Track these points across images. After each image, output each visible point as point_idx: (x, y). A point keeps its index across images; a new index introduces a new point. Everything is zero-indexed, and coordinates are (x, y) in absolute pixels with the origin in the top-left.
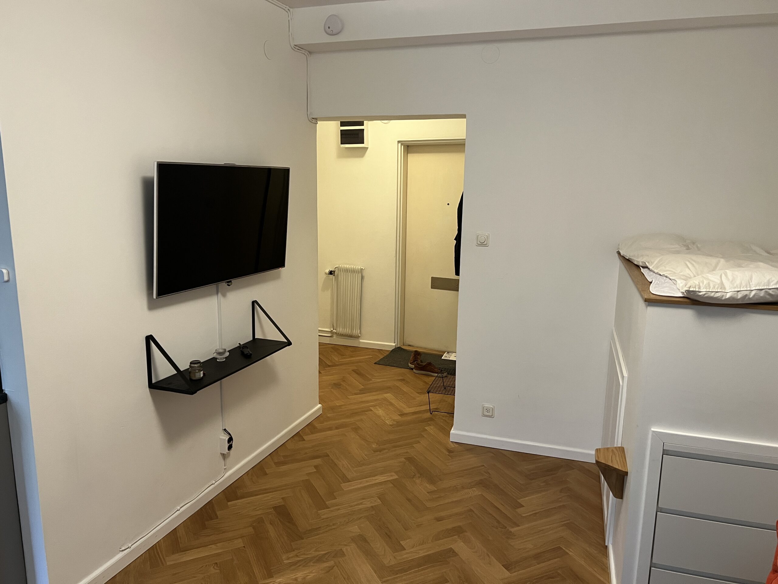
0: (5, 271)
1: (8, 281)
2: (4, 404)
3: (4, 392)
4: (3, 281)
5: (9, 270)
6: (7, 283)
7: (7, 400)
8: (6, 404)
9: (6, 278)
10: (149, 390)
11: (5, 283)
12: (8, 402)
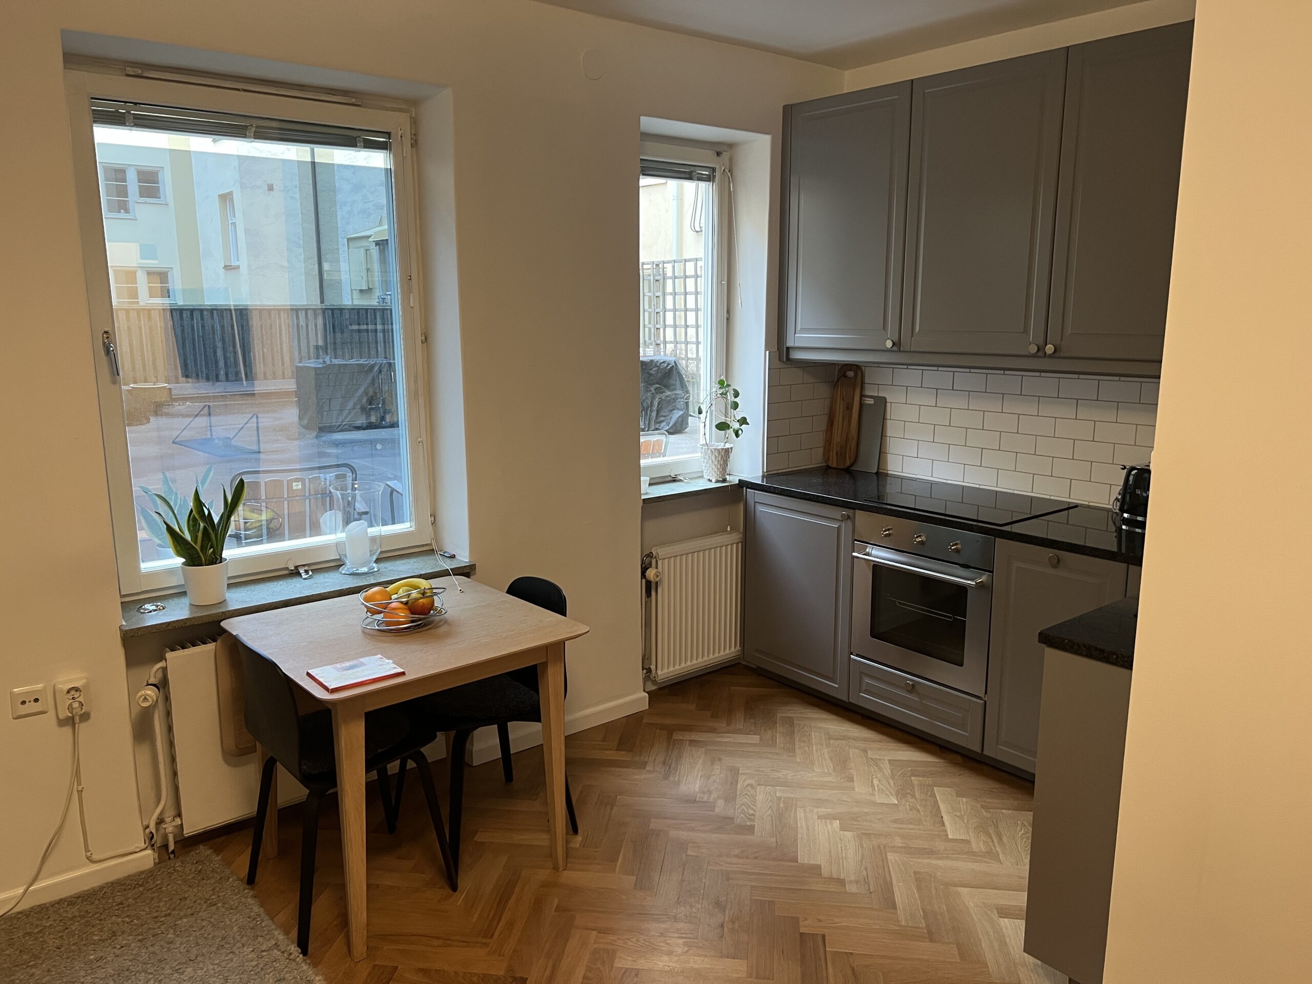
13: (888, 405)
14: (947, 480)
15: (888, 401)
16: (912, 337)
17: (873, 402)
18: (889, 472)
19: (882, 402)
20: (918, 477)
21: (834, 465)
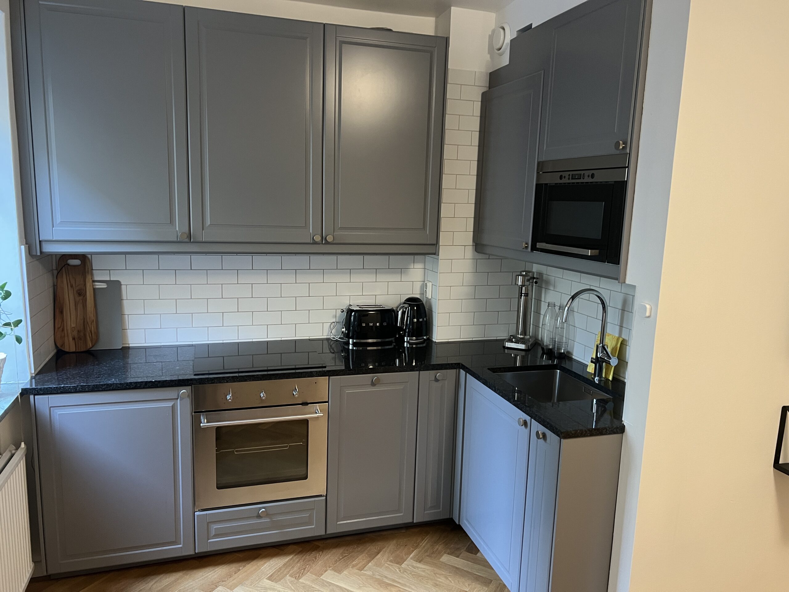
0: (648, 307)
1: (649, 317)
2: (619, 435)
3: (622, 423)
4: (645, 317)
5: (652, 306)
6: (648, 319)
7: (624, 432)
8: (623, 435)
9: (648, 314)
10: (774, 470)
11: (646, 318)
12: (624, 434)
13: (123, 287)
14: (192, 342)
15: (122, 283)
16: (203, 229)
17: (106, 286)
18: (131, 345)
19: (115, 286)
20: (162, 344)
21: (73, 349)
